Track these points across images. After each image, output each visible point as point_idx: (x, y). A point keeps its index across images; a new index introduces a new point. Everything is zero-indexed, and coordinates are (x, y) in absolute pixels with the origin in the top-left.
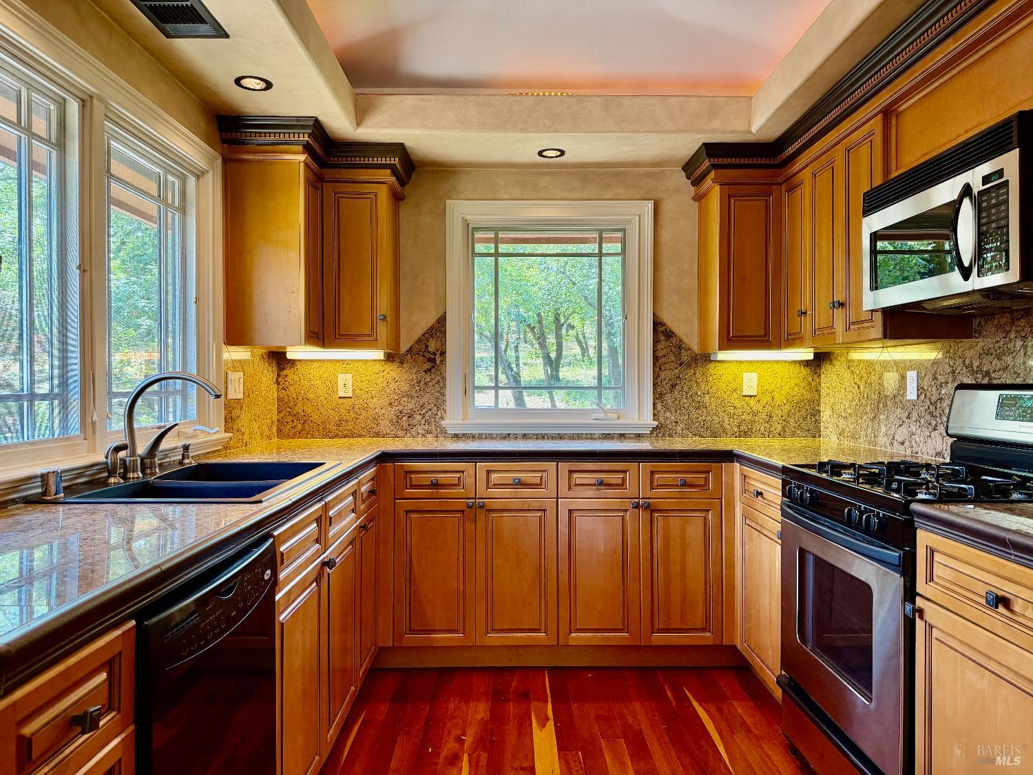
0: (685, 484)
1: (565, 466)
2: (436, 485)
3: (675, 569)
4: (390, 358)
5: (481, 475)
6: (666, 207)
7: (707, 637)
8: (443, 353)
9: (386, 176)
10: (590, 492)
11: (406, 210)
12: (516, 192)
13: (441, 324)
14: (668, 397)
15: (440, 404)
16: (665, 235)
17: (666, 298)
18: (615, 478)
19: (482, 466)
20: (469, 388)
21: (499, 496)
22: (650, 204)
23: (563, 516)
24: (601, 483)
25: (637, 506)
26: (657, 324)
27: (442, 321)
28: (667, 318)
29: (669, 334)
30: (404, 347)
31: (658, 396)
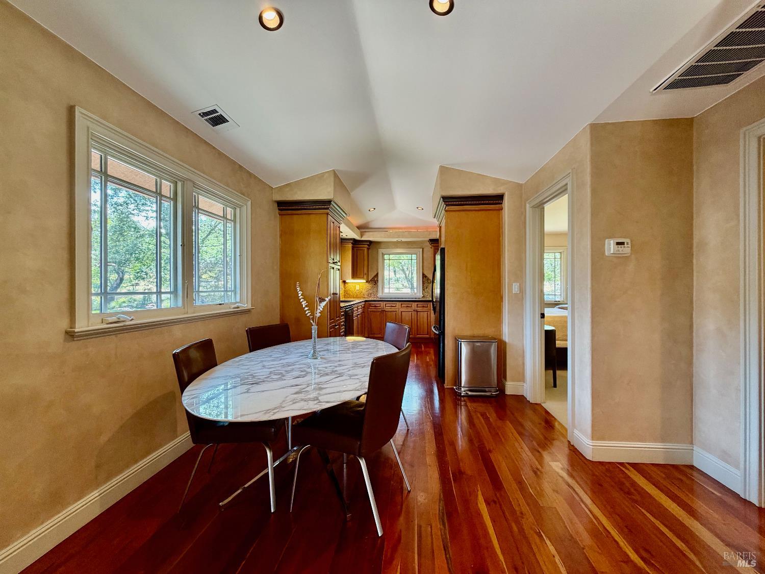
0: (423, 307)
1: (401, 303)
2: (375, 306)
3: (422, 323)
4: (367, 282)
5: (384, 305)
6: (424, 250)
7: (428, 336)
8: (378, 281)
9: (366, 246)
10: (405, 308)
11: (370, 251)
12: (393, 247)
13: (377, 275)
14: (426, 290)
15: (377, 291)
16: (425, 255)
17: (425, 270)
18: (410, 305)
19: (384, 303)
20: (383, 288)
21: (388, 309)
22: (421, 249)
23: (400, 312)
24: (407, 306)
25: (414, 311)
26: (423, 274)
27: (377, 274)
28: (425, 273)
29: (426, 277)
30: (369, 280)
31: (423, 290)
